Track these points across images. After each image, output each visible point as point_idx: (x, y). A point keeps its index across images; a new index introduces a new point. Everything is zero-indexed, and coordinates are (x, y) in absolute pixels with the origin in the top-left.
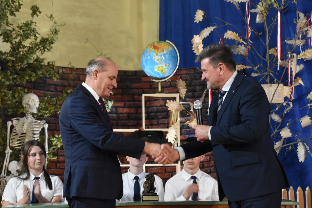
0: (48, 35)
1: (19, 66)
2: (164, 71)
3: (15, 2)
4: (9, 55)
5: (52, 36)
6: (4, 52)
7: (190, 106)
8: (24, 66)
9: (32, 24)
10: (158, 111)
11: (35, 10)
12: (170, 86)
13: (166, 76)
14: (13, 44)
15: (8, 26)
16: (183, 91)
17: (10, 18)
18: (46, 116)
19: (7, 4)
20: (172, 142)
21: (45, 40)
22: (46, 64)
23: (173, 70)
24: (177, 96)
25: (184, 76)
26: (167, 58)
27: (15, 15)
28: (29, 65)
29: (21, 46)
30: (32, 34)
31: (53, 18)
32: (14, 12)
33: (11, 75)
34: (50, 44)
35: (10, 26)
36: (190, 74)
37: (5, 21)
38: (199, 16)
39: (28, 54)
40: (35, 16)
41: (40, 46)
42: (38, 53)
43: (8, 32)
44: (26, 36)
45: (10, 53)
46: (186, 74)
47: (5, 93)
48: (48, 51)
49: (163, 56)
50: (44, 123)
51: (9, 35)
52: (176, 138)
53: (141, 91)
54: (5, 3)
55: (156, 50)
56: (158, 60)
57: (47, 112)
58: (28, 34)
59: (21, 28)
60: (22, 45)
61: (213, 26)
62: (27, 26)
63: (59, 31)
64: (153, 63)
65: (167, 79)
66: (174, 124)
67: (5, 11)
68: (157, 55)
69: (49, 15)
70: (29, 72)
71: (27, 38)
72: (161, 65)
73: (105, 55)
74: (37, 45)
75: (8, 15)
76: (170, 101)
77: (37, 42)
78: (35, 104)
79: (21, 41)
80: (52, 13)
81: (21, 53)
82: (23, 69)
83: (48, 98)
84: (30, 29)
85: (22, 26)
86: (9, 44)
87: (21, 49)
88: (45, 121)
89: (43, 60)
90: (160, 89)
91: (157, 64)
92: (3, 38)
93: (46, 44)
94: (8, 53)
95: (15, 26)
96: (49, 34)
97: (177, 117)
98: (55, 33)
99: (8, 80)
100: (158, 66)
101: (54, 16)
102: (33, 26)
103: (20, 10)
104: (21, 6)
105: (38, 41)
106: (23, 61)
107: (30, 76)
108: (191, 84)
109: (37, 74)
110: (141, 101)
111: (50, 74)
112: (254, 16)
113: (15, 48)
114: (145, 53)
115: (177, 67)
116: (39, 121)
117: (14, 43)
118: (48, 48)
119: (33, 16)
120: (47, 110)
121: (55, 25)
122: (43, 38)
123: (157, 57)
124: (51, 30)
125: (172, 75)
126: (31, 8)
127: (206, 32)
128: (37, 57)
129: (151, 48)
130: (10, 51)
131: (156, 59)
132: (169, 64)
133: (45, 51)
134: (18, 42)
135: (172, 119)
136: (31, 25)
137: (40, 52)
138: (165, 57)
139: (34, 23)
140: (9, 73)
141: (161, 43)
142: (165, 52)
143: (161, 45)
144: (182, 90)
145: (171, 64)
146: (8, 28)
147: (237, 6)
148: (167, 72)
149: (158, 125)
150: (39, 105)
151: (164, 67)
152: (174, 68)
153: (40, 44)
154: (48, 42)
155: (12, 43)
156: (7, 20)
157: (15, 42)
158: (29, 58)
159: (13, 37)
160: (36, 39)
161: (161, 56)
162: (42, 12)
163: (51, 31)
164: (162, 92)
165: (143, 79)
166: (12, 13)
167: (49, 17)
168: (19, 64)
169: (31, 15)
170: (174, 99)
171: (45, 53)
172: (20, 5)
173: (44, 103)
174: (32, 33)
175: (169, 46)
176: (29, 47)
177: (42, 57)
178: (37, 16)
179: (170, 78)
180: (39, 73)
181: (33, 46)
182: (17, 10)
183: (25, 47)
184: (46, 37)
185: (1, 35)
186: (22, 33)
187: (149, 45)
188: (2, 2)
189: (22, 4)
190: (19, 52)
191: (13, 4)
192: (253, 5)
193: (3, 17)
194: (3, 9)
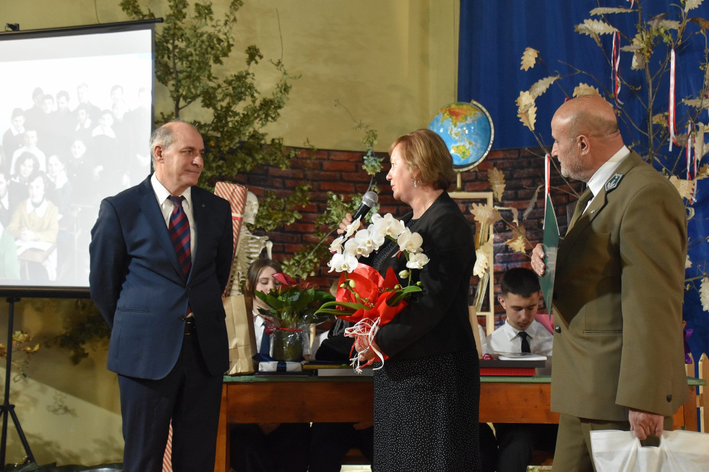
0: (273, 94)
1: (226, 146)
2: (467, 154)
3: (222, 41)
4: (211, 128)
5: (279, 95)
6: (202, 123)
7: (512, 214)
8: (234, 145)
9: (248, 76)
11: (253, 54)
12: (476, 179)
13: (470, 162)
14: (218, 110)
15: (210, 80)
16: (499, 188)
17: (215, 68)
18: (269, 228)
19: (209, 46)
20: (481, 276)
21: (268, 102)
22: (269, 142)
23: (482, 152)
24: (489, 196)
25: (499, 162)
26: (472, 131)
27: (221, 63)
28: (243, 145)
29: (230, 113)
30: (247, 93)
31: (282, 65)
32: (221, 58)
33: (214, 161)
34: (276, 110)
35: (213, 80)
36: (511, 158)
37: (207, 72)
38: (529, 58)
39: (241, 126)
40: (253, 62)
41: (261, 113)
42: (257, 125)
43: (211, 91)
44: (238, 97)
45: (213, 125)
46: (503, 159)
48: (272, 120)
49: (465, 128)
51: (212, 95)
52: (486, 268)
54: (207, 43)
55: (454, 117)
56: (456, 134)
57: (270, 222)
58: (242, 93)
59: (230, 83)
60: (232, 112)
61: (554, 75)
62: (240, 81)
63: (291, 87)
65: (472, 167)
66: (483, 244)
67: (206, 56)
68: (455, 126)
69: (276, 61)
70: (241, 155)
71: (240, 99)
72: (462, 144)
73: (367, 127)
74: (255, 111)
75: (211, 62)
76: (478, 205)
77: (256, 107)
78: (252, 210)
79: (231, 104)
80: (280, 57)
81: (230, 125)
82: (232, 152)
83: (272, 198)
84: (244, 85)
85: (232, 80)
86: (211, 110)
87: (231, 117)
88: (267, 238)
89: (263, 135)
90: (459, 185)
91: (456, 142)
92: (203, 101)
93: (269, 109)
94: (209, 125)
95: (220, 81)
96: (275, 93)
97: (489, 232)
98: (285, 90)
100: (456, 145)
101: (283, 63)
102: (249, 80)
103: (230, 54)
104: (232, 48)
105: (258, 104)
106: (234, 139)
107: (244, 162)
108: (512, 175)
109: (254, 159)
111: (275, 159)
112: (627, 58)
113: (221, 117)
114: (435, 124)
115: (490, 146)
116: (258, 238)
117: (219, 108)
118: (273, 116)
119: (249, 63)
120: (270, 219)
121: (285, 77)
122: (264, 100)
123: (455, 130)
124: (278, 85)
125: (481, 161)
126: (247, 50)
127: (542, 86)
128: (254, 131)
129: (446, 115)
130: (213, 122)
131: (453, 133)
132: (476, 141)
133: (267, 120)
134: (226, 107)
135: (480, 236)
136: (245, 78)
137: (261, 122)
138: (469, 128)
139: (251, 76)
140: (211, 158)
141: (462, 105)
142: (469, 121)
143: (462, 109)
144: (497, 186)
145: (480, 141)
146: (212, 84)
147: (598, 40)
148: (471, 155)
150: (259, 210)
151: (468, 146)
152: (485, 147)
153: (261, 109)
154: (273, 107)
155: (215, 109)
156: (209, 71)
157: (221, 106)
158: (243, 132)
159: (218, 98)
160: (254, 102)
161: (462, 127)
162: (264, 56)
163: (278, 87)
164: (462, 190)
166: (217, 60)
167: (276, 65)
168: (227, 142)
169: (247, 62)
170: (484, 201)
171: (269, 123)
172: (230, 46)
173: (265, 208)
174: (247, 91)
175: (476, 110)
176: (243, 114)
177: (261, 131)
178: (257, 63)
179: (477, 166)
180: (258, 157)
181: (250, 113)
182: (225, 55)
183: (236, 114)
184: (270, 97)
185: (199, 96)
186: (232, 92)
187: (441, 110)
188: (203, 42)
189: (233, 45)
190: (227, 122)
191: (219, 44)
192: (626, 39)
193: (203, 66)
194: (204, 54)
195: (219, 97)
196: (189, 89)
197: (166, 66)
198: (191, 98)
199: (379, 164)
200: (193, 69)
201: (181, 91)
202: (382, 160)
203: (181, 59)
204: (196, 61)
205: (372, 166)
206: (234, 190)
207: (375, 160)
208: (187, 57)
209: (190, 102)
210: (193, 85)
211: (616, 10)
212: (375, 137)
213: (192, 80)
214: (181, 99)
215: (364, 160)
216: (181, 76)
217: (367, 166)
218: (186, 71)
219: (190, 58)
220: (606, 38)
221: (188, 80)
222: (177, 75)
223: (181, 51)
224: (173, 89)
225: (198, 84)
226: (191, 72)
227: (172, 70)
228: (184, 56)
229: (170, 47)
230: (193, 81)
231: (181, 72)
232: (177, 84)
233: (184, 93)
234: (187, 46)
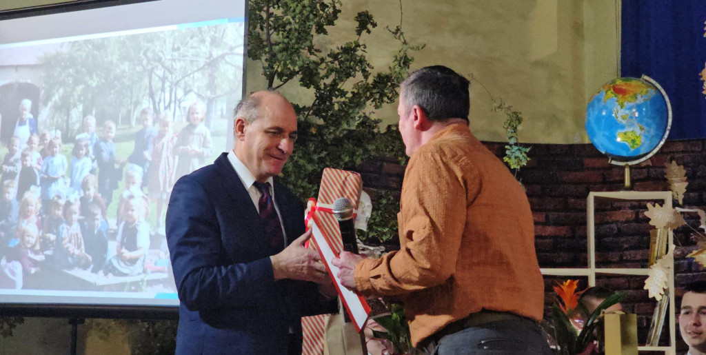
0: (390, 68)
1: (330, 133)
2: (637, 142)
3: (327, 6)
4: (311, 111)
5: (398, 69)
6: (301, 106)
7: (699, 217)
8: (340, 133)
9: (358, 48)
10: (620, 233)
11: (364, 21)
12: (648, 178)
13: (642, 152)
14: (320, 89)
15: (311, 53)
16: (680, 186)
17: (317, 39)
18: (385, 238)
19: (311, 12)
20: (658, 298)
21: (383, 78)
22: (383, 130)
23: (657, 140)
24: (667, 196)
25: (677, 156)
26: (644, 113)
27: (325, 32)
28: (350, 135)
29: (337, 93)
30: (357, 68)
31: (402, 34)
32: (325, 27)
33: (315, 152)
34: (393, 88)
35: (316, 53)
36: (693, 152)
37: (308, 43)
39: (351, 107)
40: (364, 32)
41: (375, 91)
42: (369, 109)
43: (312, 66)
44: (346, 73)
45: (315, 108)
46: (683, 152)
47: (303, 187)
48: (389, 101)
49: (634, 110)
50: (382, 252)
51: (315, 71)
52: (666, 288)
53: (581, 189)
54: (308, 9)
55: (620, 96)
56: (624, 118)
57: (386, 230)
58: (351, 68)
59: (335, 56)
60: (339, 90)
62: (348, 53)
63: (412, 59)
64: (613, 125)
65: (644, 159)
66: (660, 258)
67: (308, 23)
68: (622, 108)
69: (393, 29)
70: (349, 146)
71: (348, 75)
72: (631, 129)
73: (509, 108)
74: (367, 89)
75: (313, 32)
76: (654, 206)
77: (368, 84)
78: (363, 212)
79: (337, 81)
80: (399, 24)
81: (336, 107)
82: (338, 142)
83: (389, 200)
84: (353, 59)
85: (338, 54)
86: (312, 90)
87: (337, 97)
88: (383, 248)
89: (377, 122)
90: (627, 183)
91: (623, 127)
92: (302, 80)
93: (386, 87)
94: (309, 109)
95: (323, 55)
96: (392, 67)
97: (668, 241)
98: (404, 63)
99: (310, 161)
100: (624, 131)
101: (402, 30)
102: (359, 53)
103: (335, 22)
104: (339, 15)
105: (370, 80)
106: (340, 124)
107: (352, 154)
108: (694, 173)
109: (366, 150)
110: (584, 210)
111: (392, 150)
113: (323, 99)
114: (596, 104)
115: (668, 132)
116: (372, 248)
117: (322, 87)
118: (390, 95)
119: (359, 33)
120: (385, 226)
121: (405, 47)
122: (379, 75)
123: (622, 112)
124: (396, 57)
125: (655, 151)
126: (357, 17)
128: (365, 117)
129: (609, 92)
130: (314, 105)
131: (619, 115)
132: (648, 125)
133: (383, 101)
134: (331, 85)
135: (656, 248)
136: (355, 50)
137: (374, 103)
138: (639, 110)
139: (362, 47)
140: (312, 147)
141: (631, 80)
142: (639, 100)
143: (630, 85)
144: (676, 184)
145: (654, 126)
146: (313, 58)
148: (643, 144)
149: (621, 264)
151: (638, 132)
152: (661, 134)
153: (374, 88)
154: (389, 84)
155: (318, 88)
156: (311, 42)
157: (325, 84)
158: (352, 116)
159: (321, 75)
160: (366, 77)
161: (630, 109)
162: (378, 23)
163: (396, 60)
164: (631, 188)
165: (588, 162)
166: (321, 30)
167: (393, 33)
168: (332, 129)
169: (357, 31)
170: (661, 202)
171: (384, 105)
172: (336, 12)
173: (380, 212)
174: (357, 65)
175: (649, 87)
176: (353, 93)
177: (373, 117)
178: (369, 32)
179: (650, 158)
180: (371, 147)
181: (361, 91)
182: (331, 23)
183: (343, 93)
184: (386, 72)
185: (298, 73)
186: (338, 67)
187: (603, 87)
188: (304, 7)
189: (340, 11)
190: (332, 105)
191: (323, 11)
193: (304, 35)
194: (305, 22)
195: (322, 73)
196: (285, 65)
197: (258, 37)
198: (287, 76)
199: (525, 155)
200: (291, 40)
201: (275, 67)
202: (528, 150)
203: (275, 29)
204: (296, 29)
205: (516, 157)
206: (346, 178)
207: (519, 150)
208: (284, 26)
209: (286, 81)
210: (291, 59)
212: (520, 121)
213: (289, 52)
214: (276, 77)
215: (507, 149)
216: (276, 48)
217: (510, 158)
218: (283, 43)
219: (288, 27)
221: (285, 53)
222: (271, 49)
223: (277, 18)
224: (266, 64)
225: (297, 58)
226: (288, 43)
227: (265, 43)
228: (280, 26)
229: (264, 15)
230: (291, 54)
231: (277, 44)
232: (271, 59)
233: (279, 70)
234: (285, 13)
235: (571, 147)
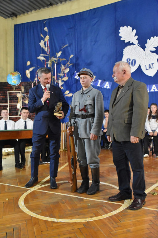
7: (25, 96)
10: (14, 97)
12: (18, 88)
16: (23, 90)
20: (19, 109)
23: (19, 82)
24: (21, 92)
25: (23, 84)
26: (17, 78)
36: (26, 84)
38: (28, 63)
52: (20, 107)
53: (7, 90)
55: (13, 75)
61: (34, 67)
64: (11, 80)
65: (17, 85)
66: (19, 102)
72: (14, 81)
76: (18, 94)
90: (14, 89)
97: (21, 99)
108: (26, 87)
110: (7, 93)
112: (47, 64)
114: (9, 76)
123: (13, 78)
125: (19, 84)
127: (31, 69)
129: (11, 74)
132: (17, 80)
135: (19, 100)
142: (16, 76)
143: (14, 73)
147: (42, 61)
148: (17, 83)
149: (14, 102)
164: (15, 90)
165: (8, 85)
170: (20, 93)
175: (18, 73)
192: (47, 61)
211: (45, 55)
220: (44, 60)
235: (5, 82)
